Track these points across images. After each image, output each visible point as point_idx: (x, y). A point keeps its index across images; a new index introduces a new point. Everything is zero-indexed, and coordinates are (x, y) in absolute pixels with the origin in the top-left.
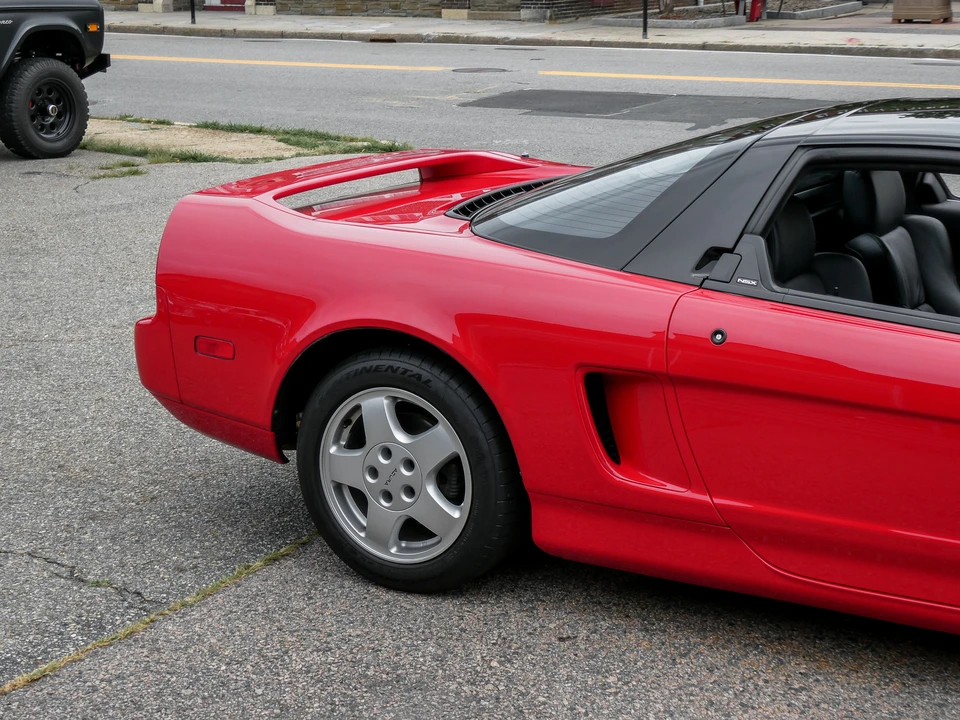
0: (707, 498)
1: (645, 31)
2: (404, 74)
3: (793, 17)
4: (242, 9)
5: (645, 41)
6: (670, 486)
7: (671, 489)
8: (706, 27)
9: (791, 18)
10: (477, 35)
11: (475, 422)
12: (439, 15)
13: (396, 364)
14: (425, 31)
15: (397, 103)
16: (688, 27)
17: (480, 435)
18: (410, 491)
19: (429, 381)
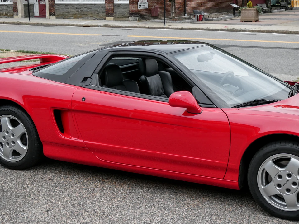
0: (82, 141)
1: (165, 24)
2: (87, 37)
3: (212, 20)
4: (45, 17)
5: (165, 27)
6: (74, 138)
7: (75, 139)
8: (184, 23)
9: (211, 20)
10: (115, 25)
11: (28, 123)
12: (105, 19)
13: (9, 109)
14: (99, 24)
15: (82, 45)
16: (179, 23)
17: (30, 127)
18: (14, 142)
19: (17, 113)
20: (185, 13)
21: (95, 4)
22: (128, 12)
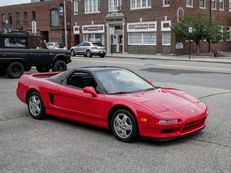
0: (58, 107)
1: (190, 58)
4: (122, 53)
5: (190, 60)
6: (55, 106)
8: (204, 58)
10: (160, 58)
12: (156, 54)
14: (150, 57)
16: (201, 58)
19: (38, 95)
20: (209, 51)
21: (151, 45)
22: (170, 50)
